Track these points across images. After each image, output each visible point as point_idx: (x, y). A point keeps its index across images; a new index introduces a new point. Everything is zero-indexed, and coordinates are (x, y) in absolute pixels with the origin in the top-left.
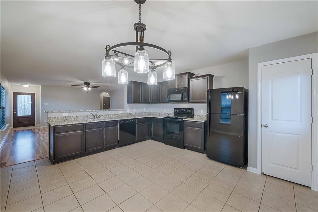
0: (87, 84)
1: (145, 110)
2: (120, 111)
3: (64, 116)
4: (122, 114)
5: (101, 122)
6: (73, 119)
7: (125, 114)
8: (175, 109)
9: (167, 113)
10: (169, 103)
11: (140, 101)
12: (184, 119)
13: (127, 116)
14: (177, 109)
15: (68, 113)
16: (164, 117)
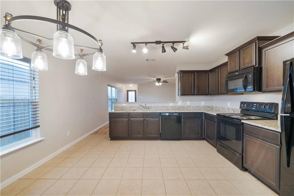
0: (159, 80)
1: (203, 103)
2: (170, 104)
3: (123, 106)
4: (172, 107)
5: (143, 113)
6: (129, 109)
7: (175, 107)
8: (242, 103)
9: (232, 109)
10: (228, 94)
11: (192, 92)
12: (242, 121)
13: (178, 109)
14: (245, 103)
15: (125, 104)
16: (217, 114)
